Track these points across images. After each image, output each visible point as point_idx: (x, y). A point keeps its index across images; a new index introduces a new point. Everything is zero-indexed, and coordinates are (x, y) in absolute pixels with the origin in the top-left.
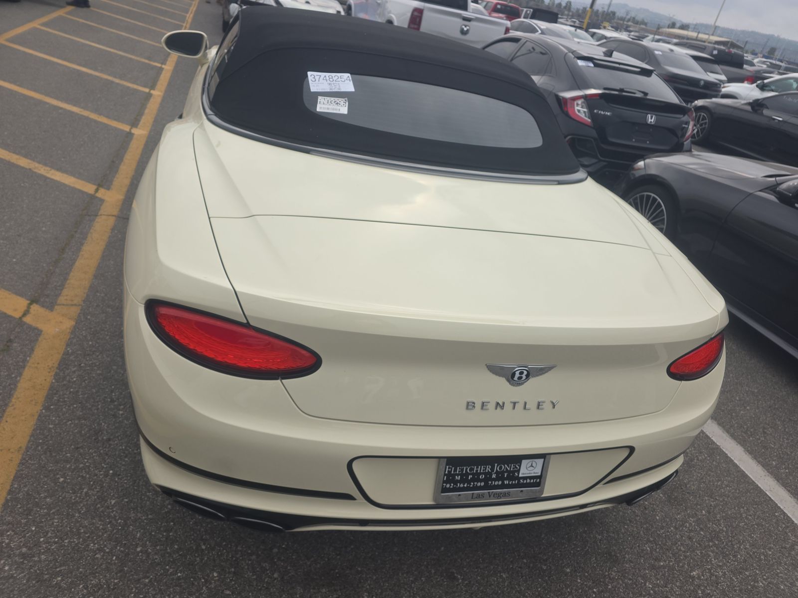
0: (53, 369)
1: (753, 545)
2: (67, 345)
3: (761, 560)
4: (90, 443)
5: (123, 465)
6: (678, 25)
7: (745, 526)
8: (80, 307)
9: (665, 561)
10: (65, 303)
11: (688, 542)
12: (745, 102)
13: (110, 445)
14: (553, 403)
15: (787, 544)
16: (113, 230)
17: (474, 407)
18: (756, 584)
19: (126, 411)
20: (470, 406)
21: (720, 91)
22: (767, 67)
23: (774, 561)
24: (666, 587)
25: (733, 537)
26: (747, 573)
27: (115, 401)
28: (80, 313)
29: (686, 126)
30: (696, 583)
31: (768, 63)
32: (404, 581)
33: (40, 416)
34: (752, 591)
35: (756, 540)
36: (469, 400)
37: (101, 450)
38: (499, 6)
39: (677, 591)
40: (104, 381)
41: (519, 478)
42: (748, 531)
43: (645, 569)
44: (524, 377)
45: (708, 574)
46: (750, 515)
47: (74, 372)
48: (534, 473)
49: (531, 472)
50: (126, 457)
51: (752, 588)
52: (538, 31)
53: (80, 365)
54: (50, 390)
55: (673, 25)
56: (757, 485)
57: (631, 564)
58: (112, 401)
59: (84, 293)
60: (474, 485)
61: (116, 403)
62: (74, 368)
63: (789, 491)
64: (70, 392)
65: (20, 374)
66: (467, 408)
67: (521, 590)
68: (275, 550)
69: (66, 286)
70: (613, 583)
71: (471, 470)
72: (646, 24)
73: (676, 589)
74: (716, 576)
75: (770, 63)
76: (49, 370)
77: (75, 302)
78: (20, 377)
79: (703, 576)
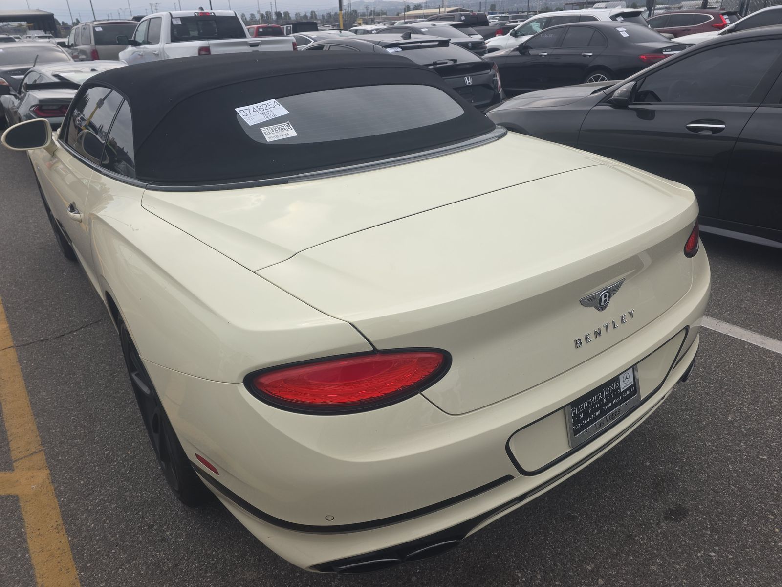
0: (60, 528)
1: (749, 377)
2: (58, 496)
3: (762, 385)
4: (159, 579)
5: (210, 582)
6: (412, 7)
7: (734, 366)
8: (42, 452)
9: (705, 420)
10: (22, 457)
11: (708, 397)
12: (512, 49)
13: (181, 570)
14: (630, 313)
15: (769, 365)
16: (20, 361)
17: (581, 343)
18: (772, 404)
19: (172, 529)
20: (578, 344)
21: (486, 47)
22: (499, 20)
23: (770, 381)
24: (720, 439)
25: (733, 378)
26: (761, 399)
27: (154, 525)
28: (46, 459)
29: (496, 78)
30: (736, 425)
31: (498, 18)
32: (538, 543)
33: (81, 581)
34: (773, 411)
35: (748, 373)
36: (576, 339)
37: (175, 580)
38: (261, 30)
39: (729, 438)
40: (126, 513)
41: (621, 393)
42: (738, 368)
43: (697, 433)
44: (607, 298)
45: (739, 414)
46: (732, 357)
47: (86, 519)
48: (630, 383)
49: (627, 384)
50: (206, 572)
51: (772, 408)
52: (311, 41)
53: (87, 509)
54: (72, 549)
55: (408, 9)
56: (719, 332)
57: (685, 434)
58: (150, 527)
59: (37, 437)
60: (594, 416)
61: (155, 527)
62: (83, 515)
63: (741, 326)
64: (98, 541)
65: (27, 550)
66: (577, 347)
67: (628, 498)
68: (414, 579)
69: (10, 439)
70: (684, 456)
71: (589, 403)
72: (385, 14)
73: (727, 437)
74: (744, 412)
75: (499, 17)
76: (57, 531)
77: (33, 450)
78: (28, 553)
79: (736, 417)
